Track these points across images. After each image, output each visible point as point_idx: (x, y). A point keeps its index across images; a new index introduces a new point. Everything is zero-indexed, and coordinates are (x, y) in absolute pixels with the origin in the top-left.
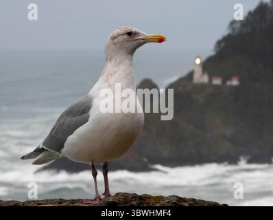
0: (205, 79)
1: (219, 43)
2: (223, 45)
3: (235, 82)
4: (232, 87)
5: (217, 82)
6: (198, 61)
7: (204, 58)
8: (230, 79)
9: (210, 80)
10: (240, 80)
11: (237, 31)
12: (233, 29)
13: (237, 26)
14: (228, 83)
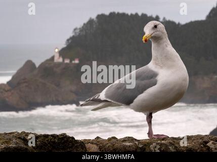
0: (61, 60)
1: (68, 40)
2: (70, 41)
3: (77, 61)
4: (75, 64)
5: (67, 61)
6: (57, 50)
7: (60, 49)
8: (74, 60)
9: (63, 61)
10: (79, 60)
11: (78, 34)
12: (75, 33)
13: (78, 31)
14: (73, 62)
